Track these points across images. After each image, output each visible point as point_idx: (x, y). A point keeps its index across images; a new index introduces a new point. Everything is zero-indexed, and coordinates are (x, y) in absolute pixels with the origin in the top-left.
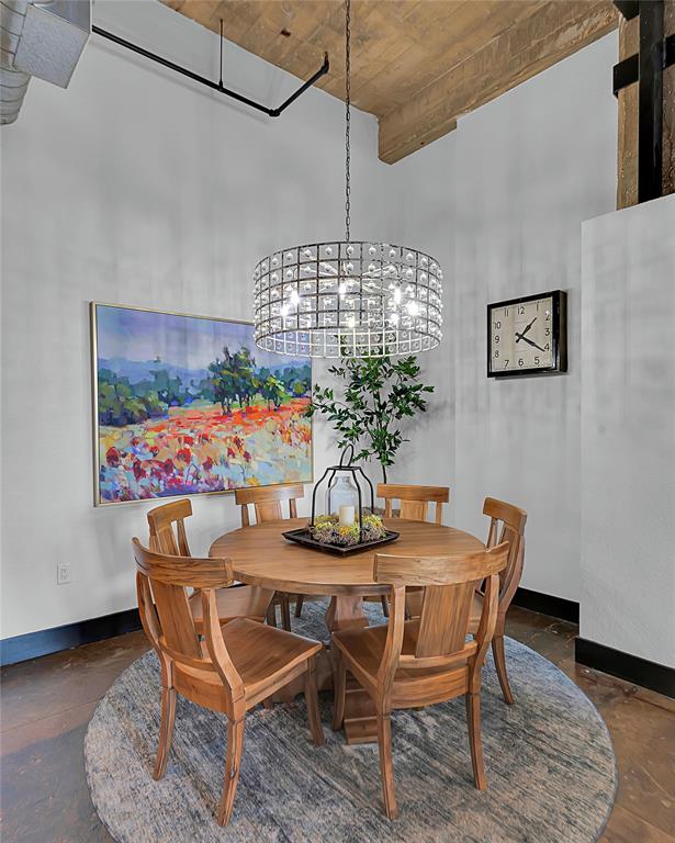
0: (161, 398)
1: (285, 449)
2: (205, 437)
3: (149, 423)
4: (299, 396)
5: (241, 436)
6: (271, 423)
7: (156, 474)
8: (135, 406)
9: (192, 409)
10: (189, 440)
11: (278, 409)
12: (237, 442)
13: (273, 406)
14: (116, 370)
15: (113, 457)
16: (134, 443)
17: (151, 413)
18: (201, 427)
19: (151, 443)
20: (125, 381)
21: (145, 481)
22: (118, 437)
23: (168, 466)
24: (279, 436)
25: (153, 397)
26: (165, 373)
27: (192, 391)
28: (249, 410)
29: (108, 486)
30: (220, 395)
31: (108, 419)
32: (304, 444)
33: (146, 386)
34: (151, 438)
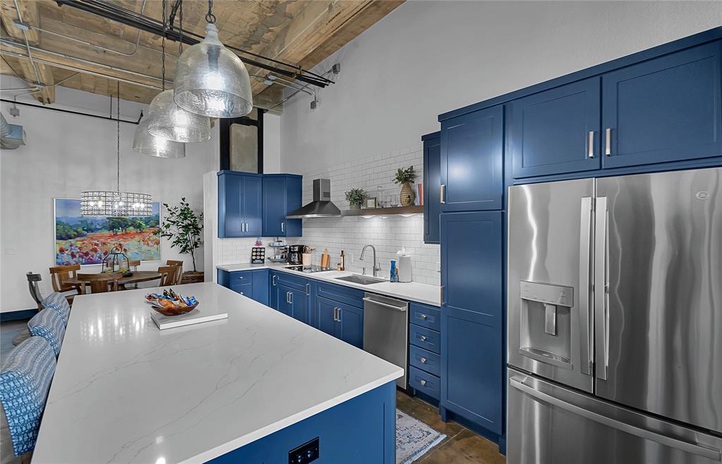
0: (84, 230)
1: (145, 247)
2: (104, 243)
3: (78, 239)
4: (153, 227)
5: (122, 243)
6: (137, 238)
7: (80, 256)
8: (72, 233)
9: (98, 234)
10: (96, 245)
11: (142, 232)
12: (120, 245)
13: (139, 231)
14: (64, 221)
15: (62, 251)
16: (71, 246)
17: (79, 235)
18: (102, 240)
19: (79, 246)
20: (68, 224)
21: (75, 259)
22: (64, 244)
23: (87, 254)
24: (142, 243)
25: (80, 230)
26: (86, 221)
27: (98, 227)
28: (127, 233)
29: (60, 261)
30: (112, 228)
31: (59, 238)
32: (156, 246)
33: (77, 226)
34: (79, 244)
